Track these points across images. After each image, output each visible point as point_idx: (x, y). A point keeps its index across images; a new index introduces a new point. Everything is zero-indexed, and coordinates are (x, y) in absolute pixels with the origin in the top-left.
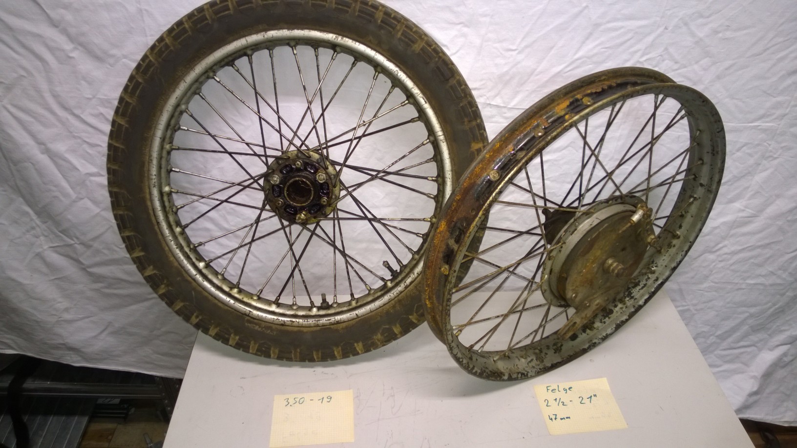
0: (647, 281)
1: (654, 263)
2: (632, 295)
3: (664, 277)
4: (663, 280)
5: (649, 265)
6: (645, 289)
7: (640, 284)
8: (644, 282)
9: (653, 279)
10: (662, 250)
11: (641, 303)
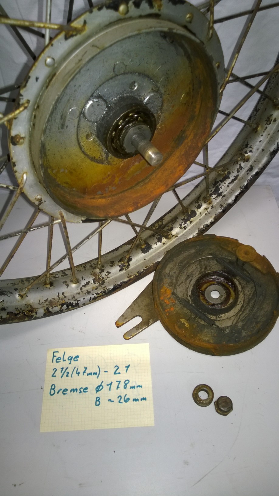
0: (238, 171)
1: (249, 146)
2: (220, 192)
3: (261, 165)
4: (259, 169)
5: (242, 150)
6: (235, 182)
7: (230, 176)
8: (235, 174)
9: (247, 169)
10: (259, 128)
11: (230, 201)
